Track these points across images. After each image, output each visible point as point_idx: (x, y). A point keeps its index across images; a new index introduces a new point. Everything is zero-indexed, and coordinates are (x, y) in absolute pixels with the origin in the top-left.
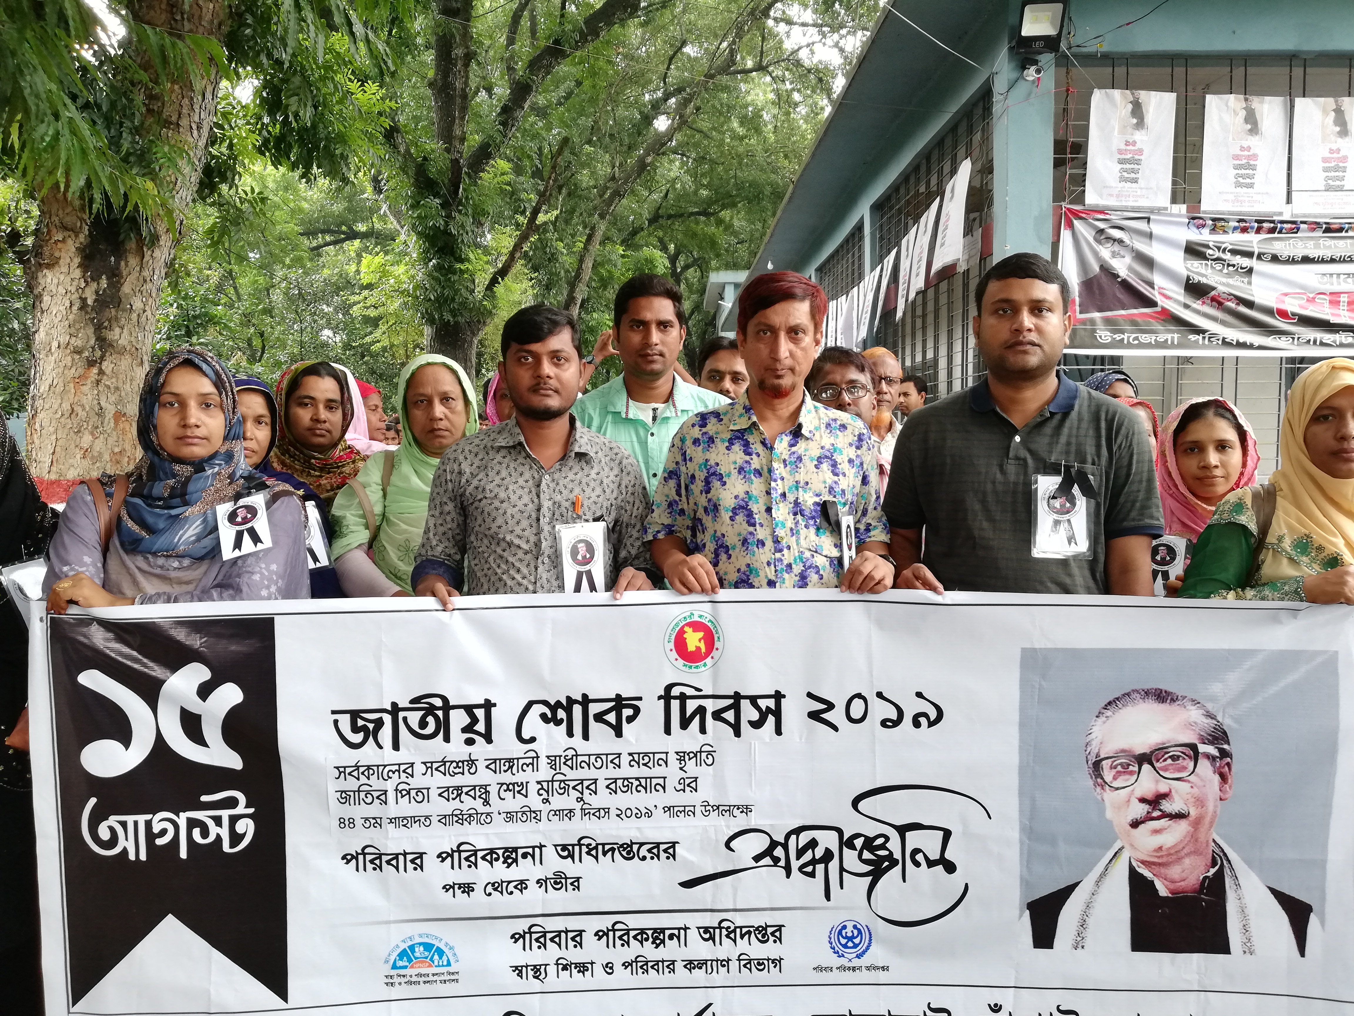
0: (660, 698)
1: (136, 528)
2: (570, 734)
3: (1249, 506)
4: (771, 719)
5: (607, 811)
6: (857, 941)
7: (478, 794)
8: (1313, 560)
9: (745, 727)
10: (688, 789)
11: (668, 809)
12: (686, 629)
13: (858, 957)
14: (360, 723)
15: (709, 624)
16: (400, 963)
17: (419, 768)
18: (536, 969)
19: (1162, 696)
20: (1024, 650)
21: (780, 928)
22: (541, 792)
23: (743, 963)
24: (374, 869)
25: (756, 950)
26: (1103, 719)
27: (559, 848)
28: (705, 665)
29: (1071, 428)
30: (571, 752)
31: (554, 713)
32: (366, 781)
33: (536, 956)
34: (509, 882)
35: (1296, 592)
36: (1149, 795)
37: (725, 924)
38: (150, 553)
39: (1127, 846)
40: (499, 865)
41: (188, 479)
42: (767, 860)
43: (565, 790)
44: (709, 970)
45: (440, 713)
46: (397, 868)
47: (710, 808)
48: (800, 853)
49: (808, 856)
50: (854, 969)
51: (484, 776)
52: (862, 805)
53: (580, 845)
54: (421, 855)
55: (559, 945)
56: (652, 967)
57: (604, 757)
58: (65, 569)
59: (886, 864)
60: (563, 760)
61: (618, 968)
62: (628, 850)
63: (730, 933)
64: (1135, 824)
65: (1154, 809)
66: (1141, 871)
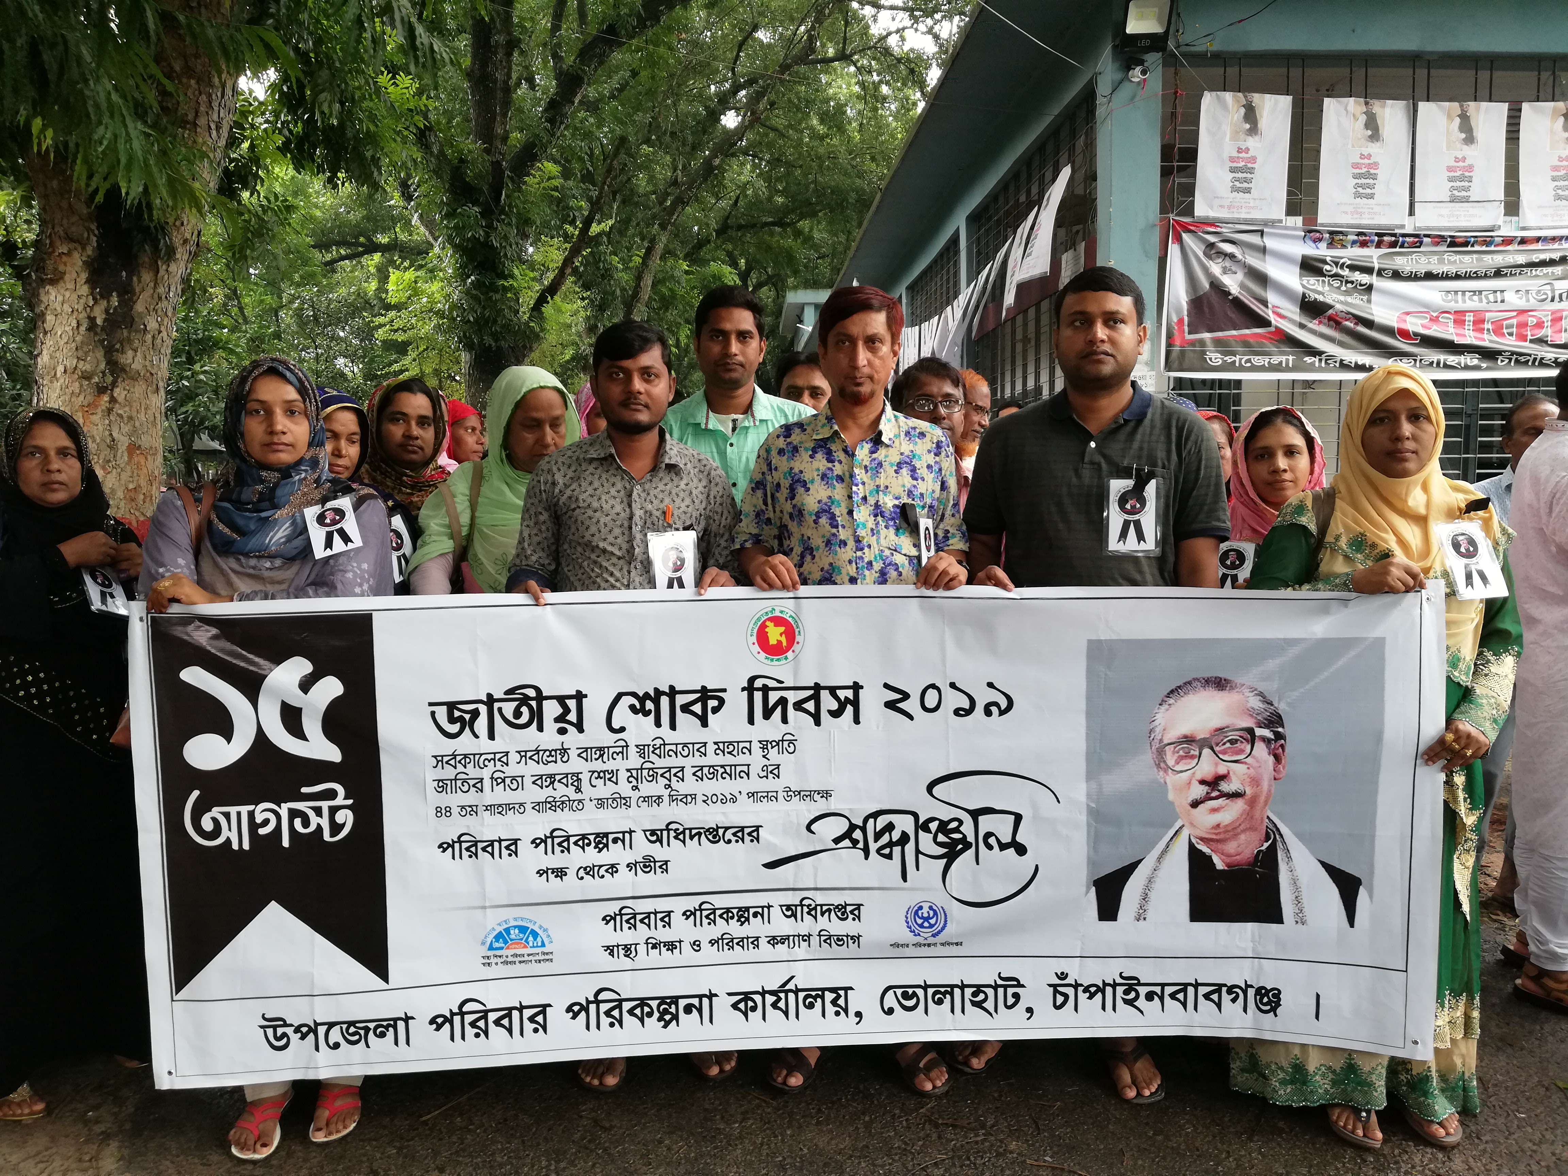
0: (743, 689)
1: (227, 530)
2: (658, 724)
3: (1310, 508)
4: (849, 709)
5: (694, 797)
6: (932, 921)
7: (570, 781)
8: (1367, 557)
9: (824, 716)
10: (770, 775)
11: (751, 795)
12: (768, 623)
13: (934, 935)
14: (457, 714)
15: (790, 620)
16: (496, 944)
17: (514, 757)
18: (627, 949)
19: (1220, 684)
20: (1090, 642)
21: (859, 907)
22: (631, 779)
23: (823, 938)
24: (470, 856)
25: (837, 927)
26: (1165, 706)
27: (648, 833)
28: (786, 658)
29: (1143, 435)
30: (659, 742)
31: (643, 705)
32: (463, 770)
33: (627, 936)
34: (601, 866)
35: (1345, 584)
36: (1209, 777)
37: (806, 902)
38: (242, 554)
39: (1187, 824)
40: (591, 850)
41: (276, 485)
42: (847, 843)
43: (654, 778)
44: (792, 945)
45: (533, 703)
46: (492, 855)
47: (791, 793)
48: (878, 836)
49: (885, 839)
50: (929, 945)
51: (575, 764)
52: (936, 790)
53: (668, 830)
54: (515, 842)
55: (649, 926)
56: (738, 944)
57: (690, 746)
58: (161, 570)
59: (960, 846)
60: (651, 749)
61: (705, 945)
62: (714, 834)
63: (811, 910)
64: (1195, 804)
65: (1213, 790)
66: (1199, 847)
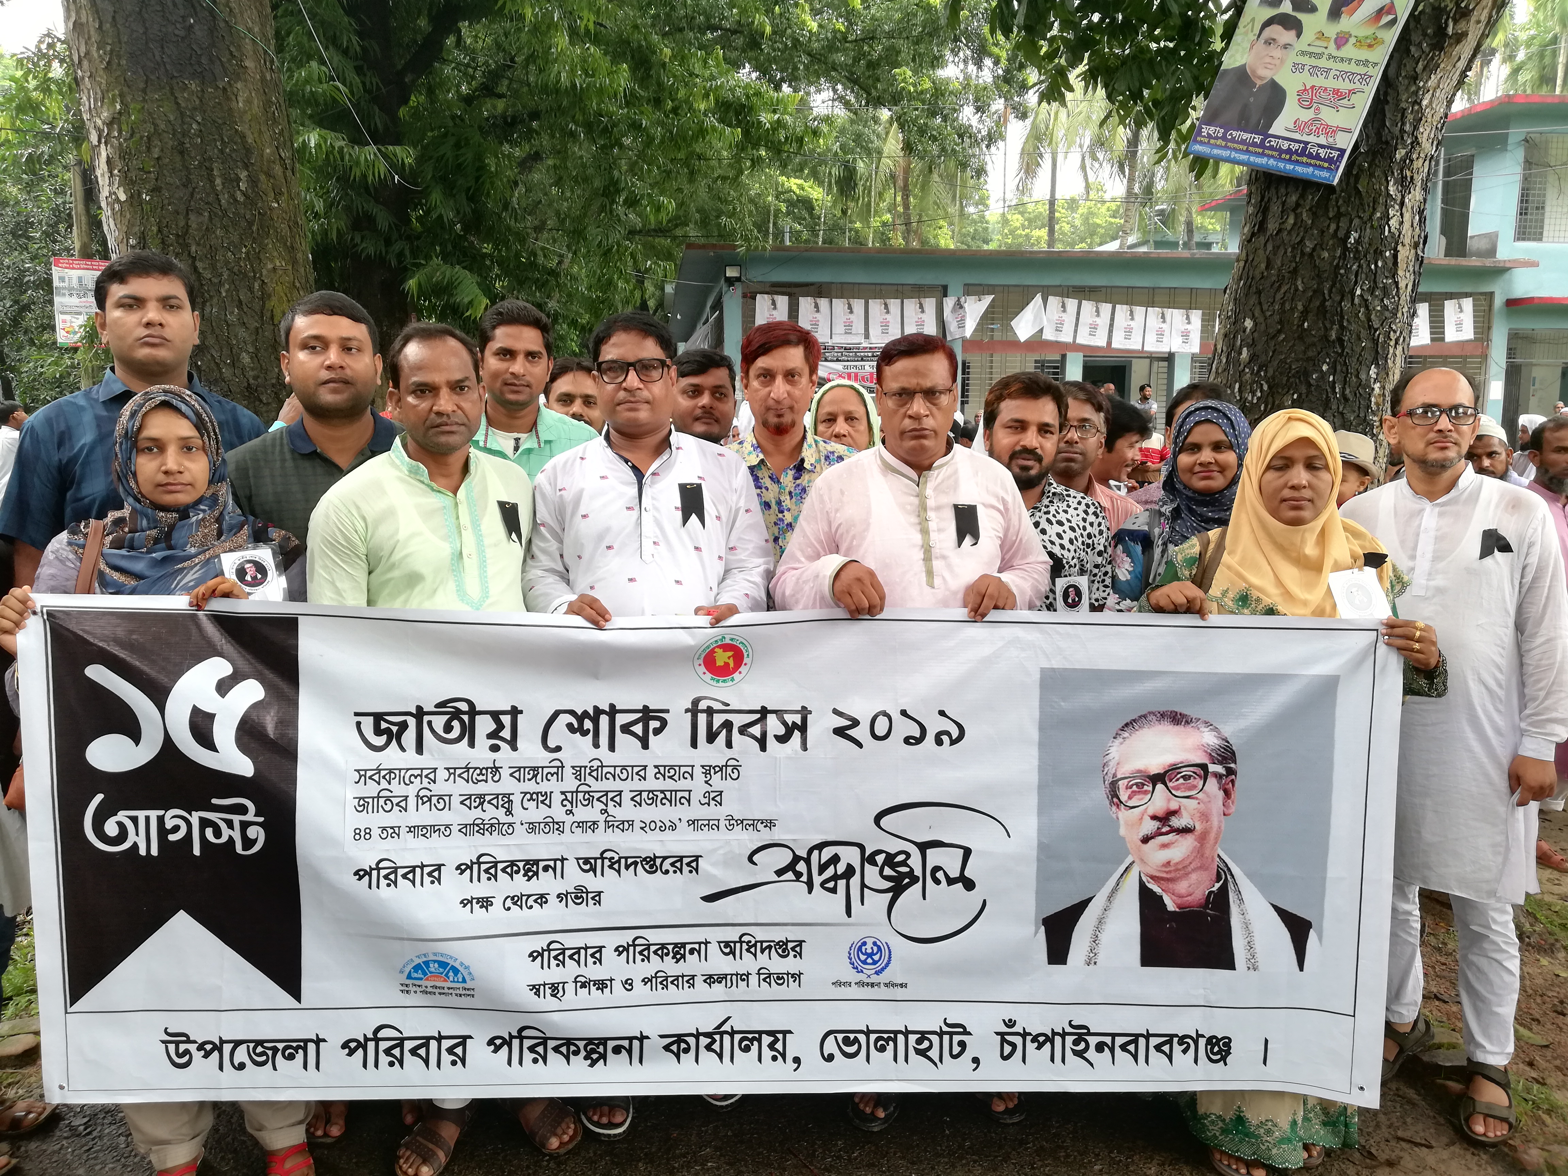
0: (687, 711)
2: (596, 745)
5: (631, 823)
6: (876, 958)
7: (501, 803)
8: (1253, 611)
9: (771, 742)
10: (712, 803)
11: (692, 822)
12: (717, 649)
13: (877, 973)
14: (384, 725)
15: (739, 645)
16: (415, 975)
17: (442, 774)
18: (554, 987)
20: (1043, 670)
21: (800, 943)
22: (565, 803)
23: (762, 977)
24: (389, 885)
25: (777, 964)
26: (1119, 740)
27: (581, 862)
28: (733, 680)
30: (596, 764)
31: (581, 724)
32: (387, 786)
33: (554, 974)
34: (529, 896)
36: (1160, 813)
37: (745, 939)
39: (1137, 861)
40: (519, 878)
42: (790, 875)
43: (590, 801)
44: (729, 984)
45: (466, 718)
46: (413, 882)
47: (733, 822)
49: (830, 872)
50: (872, 985)
51: (507, 784)
52: (883, 822)
53: (603, 859)
54: (439, 867)
56: (672, 982)
59: (907, 880)
60: (588, 771)
61: (638, 984)
62: (651, 864)
63: (751, 947)
64: (1146, 840)
65: (1164, 825)
66: (1150, 886)
